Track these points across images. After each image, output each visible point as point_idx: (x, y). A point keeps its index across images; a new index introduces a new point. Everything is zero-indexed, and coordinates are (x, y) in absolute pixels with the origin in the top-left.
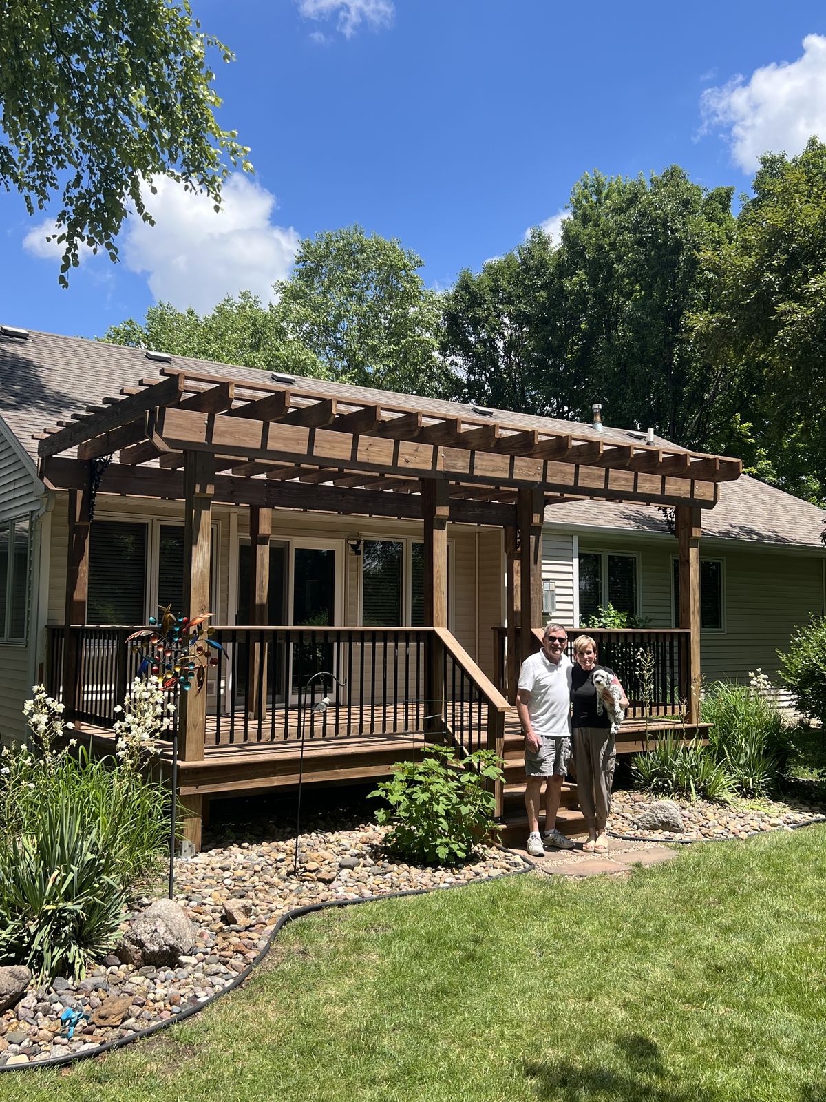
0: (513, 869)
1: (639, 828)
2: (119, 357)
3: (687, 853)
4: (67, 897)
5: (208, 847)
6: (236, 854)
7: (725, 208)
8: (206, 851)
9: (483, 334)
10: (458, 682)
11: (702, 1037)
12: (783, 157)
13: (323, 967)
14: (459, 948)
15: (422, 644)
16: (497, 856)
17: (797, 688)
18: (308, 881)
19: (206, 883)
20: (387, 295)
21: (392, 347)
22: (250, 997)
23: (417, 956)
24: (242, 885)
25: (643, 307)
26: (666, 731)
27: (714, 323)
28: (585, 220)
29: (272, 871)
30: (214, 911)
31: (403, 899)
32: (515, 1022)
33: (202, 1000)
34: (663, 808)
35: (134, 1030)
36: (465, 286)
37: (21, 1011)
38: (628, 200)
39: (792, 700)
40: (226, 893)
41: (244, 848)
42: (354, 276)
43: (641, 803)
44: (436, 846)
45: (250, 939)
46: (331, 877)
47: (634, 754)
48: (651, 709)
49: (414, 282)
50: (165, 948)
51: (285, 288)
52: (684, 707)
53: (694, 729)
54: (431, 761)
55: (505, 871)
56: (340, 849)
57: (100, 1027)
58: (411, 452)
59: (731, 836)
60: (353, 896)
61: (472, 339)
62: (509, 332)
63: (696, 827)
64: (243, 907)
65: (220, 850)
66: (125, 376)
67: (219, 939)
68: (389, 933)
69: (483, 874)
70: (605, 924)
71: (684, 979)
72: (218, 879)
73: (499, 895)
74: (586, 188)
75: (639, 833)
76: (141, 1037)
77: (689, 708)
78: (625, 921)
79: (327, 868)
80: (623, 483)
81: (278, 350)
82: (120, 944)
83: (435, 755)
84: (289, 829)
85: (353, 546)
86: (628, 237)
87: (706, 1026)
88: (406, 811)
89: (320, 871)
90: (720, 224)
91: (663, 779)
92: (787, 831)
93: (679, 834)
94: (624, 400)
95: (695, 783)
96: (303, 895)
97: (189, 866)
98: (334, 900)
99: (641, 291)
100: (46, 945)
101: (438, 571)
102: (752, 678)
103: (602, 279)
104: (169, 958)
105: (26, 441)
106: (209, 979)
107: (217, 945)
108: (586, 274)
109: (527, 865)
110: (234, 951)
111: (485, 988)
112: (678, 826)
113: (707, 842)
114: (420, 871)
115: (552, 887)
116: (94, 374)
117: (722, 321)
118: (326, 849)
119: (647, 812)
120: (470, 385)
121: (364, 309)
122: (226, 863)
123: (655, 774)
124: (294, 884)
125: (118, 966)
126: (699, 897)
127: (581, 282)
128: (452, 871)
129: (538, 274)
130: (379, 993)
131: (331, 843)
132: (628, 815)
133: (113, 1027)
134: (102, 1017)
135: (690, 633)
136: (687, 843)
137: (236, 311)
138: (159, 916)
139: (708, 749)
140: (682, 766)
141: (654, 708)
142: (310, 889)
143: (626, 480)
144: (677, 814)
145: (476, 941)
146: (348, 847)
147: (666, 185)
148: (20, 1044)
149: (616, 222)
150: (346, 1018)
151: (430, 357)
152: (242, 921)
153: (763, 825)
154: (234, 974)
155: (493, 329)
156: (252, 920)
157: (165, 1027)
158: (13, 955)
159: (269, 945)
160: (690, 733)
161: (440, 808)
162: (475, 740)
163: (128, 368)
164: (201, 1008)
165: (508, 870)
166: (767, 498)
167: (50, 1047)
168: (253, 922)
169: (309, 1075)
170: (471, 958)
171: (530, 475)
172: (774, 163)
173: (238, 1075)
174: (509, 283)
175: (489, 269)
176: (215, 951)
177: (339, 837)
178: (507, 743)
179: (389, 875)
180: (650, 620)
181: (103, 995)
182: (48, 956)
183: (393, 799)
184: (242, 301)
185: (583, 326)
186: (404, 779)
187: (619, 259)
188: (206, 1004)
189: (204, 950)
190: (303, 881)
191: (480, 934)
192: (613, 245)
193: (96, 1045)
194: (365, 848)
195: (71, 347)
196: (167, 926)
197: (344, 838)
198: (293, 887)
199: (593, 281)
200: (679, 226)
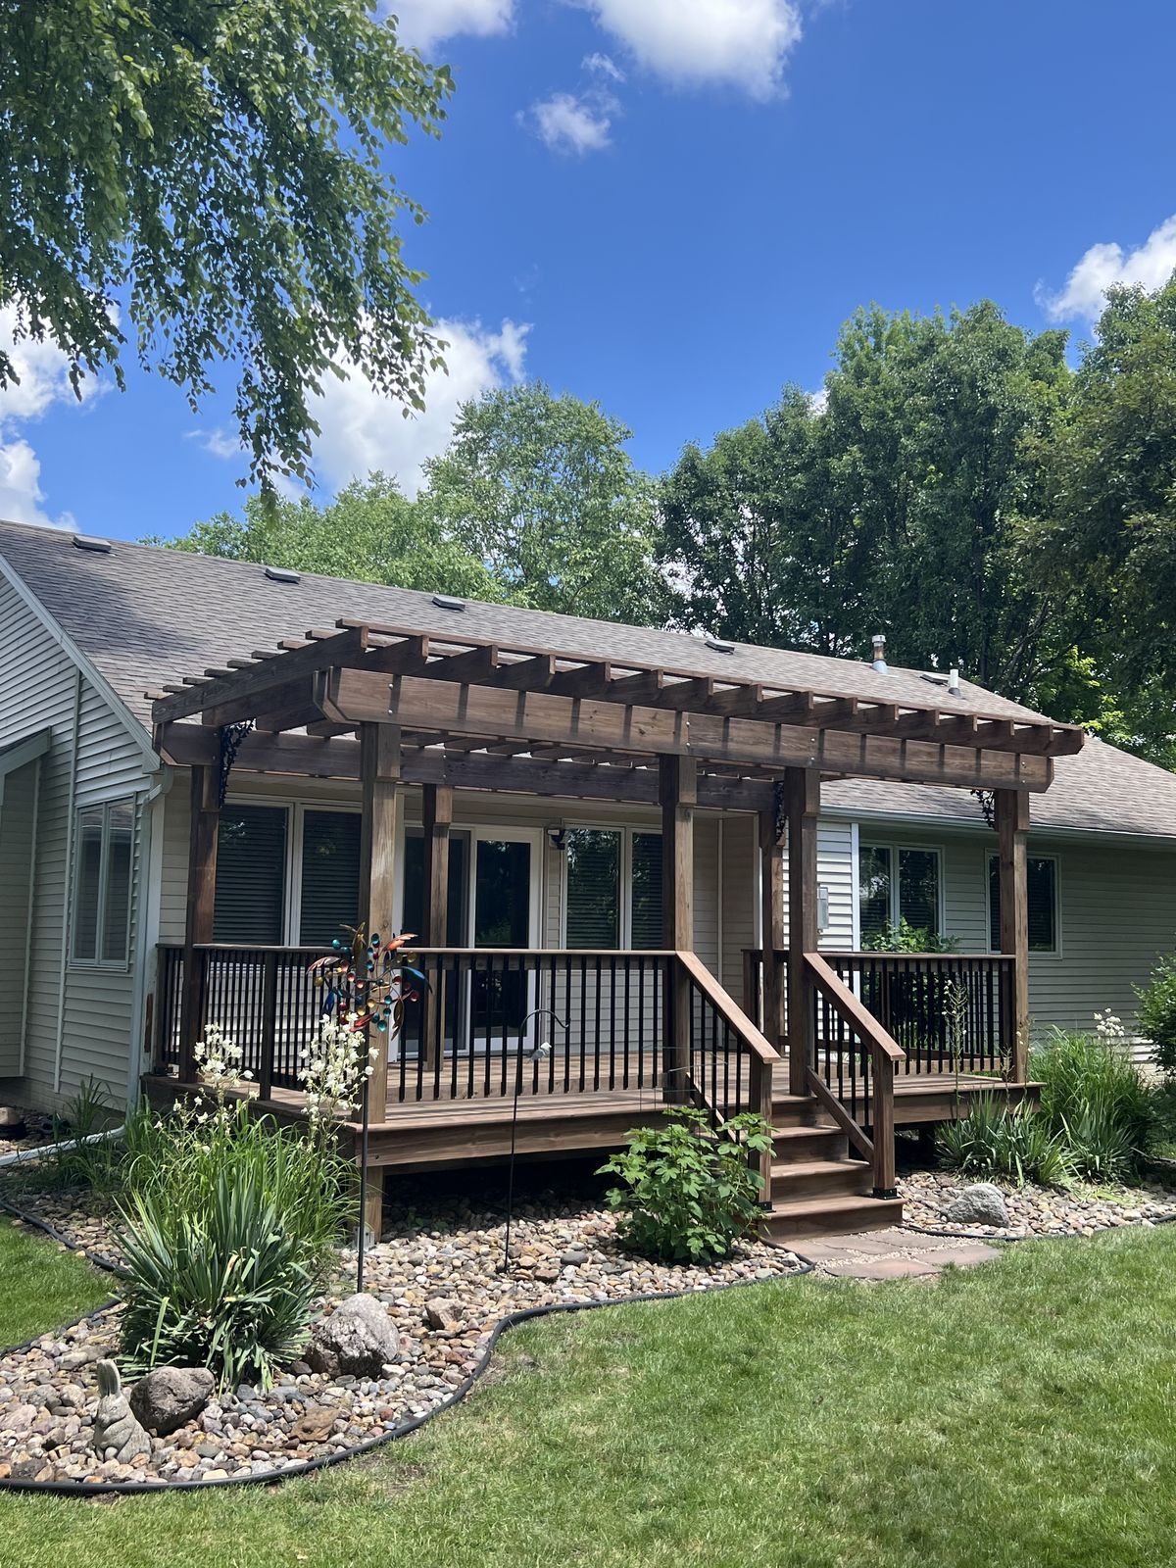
0: (787, 1270)
1: (949, 1220)
2: (230, 577)
3: (1013, 1253)
4: (248, 1287)
5: (389, 1236)
6: (426, 1246)
7: (1057, 359)
8: (387, 1241)
9: (716, 532)
10: (709, 1023)
11: (1040, 1464)
12: (1138, 291)
13: (561, 1381)
14: (729, 1361)
15: (660, 972)
16: (764, 1253)
17: (1161, 1036)
18: (524, 1280)
19: (397, 1279)
20: (580, 478)
21: (588, 550)
22: (476, 1413)
23: (677, 1370)
24: (440, 1284)
25: (942, 497)
26: (983, 1092)
27: (1044, 536)
28: (860, 374)
29: (476, 1268)
30: (411, 1314)
31: (649, 1303)
32: (808, 1446)
33: (420, 1415)
34: (981, 1195)
35: (345, 1447)
36: (690, 466)
37: (207, 1422)
38: (920, 348)
39: (1153, 1052)
40: (423, 1293)
41: (434, 1238)
42: (535, 452)
43: (950, 1189)
44: (687, 1238)
45: (463, 1346)
46: (553, 1275)
47: (940, 1123)
48: (962, 1063)
49: (620, 460)
50: (366, 1353)
51: (438, 468)
52: (1007, 1061)
53: (1021, 1089)
54: (677, 1128)
55: (777, 1271)
56: (559, 1241)
57: (304, 1442)
58: (647, 720)
59: (1072, 1232)
60: (585, 1299)
61: (700, 540)
62: (752, 529)
63: (1025, 1221)
64: (451, 1308)
65: (404, 1240)
66: (241, 604)
67: (427, 1346)
68: (637, 1343)
69: (748, 1275)
70: (911, 1335)
71: (1014, 1400)
72: (409, 1275)
73: (772, 1300)
74: (860, 327)
75: (948, 1226)
76: (356, 1454)
77: (1013, 1062)
78: (937, 1333)
79: (545, 1264)
80: (925, 758)
81: (430, 556)
82: (310, 1349)
83: (684, 1120)
84: (489, 1215)
85: (554, 837)
86: (920, 400)
87: (1045, 1452)
88: (647, 1190)
89: (538, 1268)
90: (1050, 383)
91: (978, 1156)
92: (1147, 1227)
93: (1002, 1229)
94: (916, 627)
95: (1022, 1161)
96: (519, 1297)
97: (369, 1260)
98: (560, 1303)
99: (938, 472)
100: (227, 1345)
101: (682, 876)
102: (1098, 1022)
103: (884, 458)
104: (371, 1366)
105: (129, 699)
106: (423, 1391)
107: (424, 1353)
108: (861, 450)
109: (804, 1265)
110: (446, 1361)
111: (767, 1406)
112: (1001, 1218)
113: (1039, 1239)
114: (667, 1270)
115: (839, 1292)
116: (202, 601)
117: (1056, 534)
118: (541, 1241)
119: (959, 1199)
120: (695, 603)
121: (550, 498)
122: (417, 1256)
123: (968, 1149)
124: (507, 1284)
125: (310, 1375)
126: (1031, 1306)
127: (854, 462)
128: (708, 1271)
129: (794, 451)
130: (636, 1410)
131: (546, 1233)
132: (933, 1204)
133: (321, 1442)
134: (306, 1430)
135: (1014, 960)
136: (1014, 1240)
137: (366, 500)
138: (357, 1314)
139: (1040, 1116)
140: (1004, 1140)
141: (967, 1061)
142: (528, 1290)
143: (929, 754)
144: (999, 1202)
145: (750, 1353)
146: (569, 1238)
147: (973, 329)
148: (213, 1458)
149: (903, 379)
150: (600, 1438)
151: (641, 565)
152: (451, 1326)
153: (1113, 1218)
154: (453, 1387)
155: (729, 525)
156: (461, 1325)
157: (381, 1444)
158: (185, 1357)
159: (489, 1354)
160: (1016, 1094)
161: (692, 1188)
162: (732, 1100)
163: (245, 592)
164: (420, 1424)
165: (781, 1270)
166: (1119, 768)
167: (248, 1462)
168: (464, 1328)
169: (567, 1499)
170: (745, 1372)
171: (801, 749)
172: (1126, 299)
173: (481, 1497)
174: (752, 462)
175: (724, 443)
176: (424, 1360)
177: (556, 1226)
178: (775, 1105)
179: (626, 1275)
180: (957, 940)
181: (299, 1407)
182: (229, 1360)
183: (630, 1176)
184: (374, 485)
185: (856, 521)
186: (643, 1150)
187: (909, 431)
188: (425, 1420)
189: (410, 1359)
190: (518, 1280)
191: (754, 1345)
192: (898, 410)
193: (303, 1462)
194: (593, 1240)
195: (167, 563)
196: (367, 1326)
197: (563, 1227)
198: (506, 1286)
199: (871, 461)
200: (992, 386)
